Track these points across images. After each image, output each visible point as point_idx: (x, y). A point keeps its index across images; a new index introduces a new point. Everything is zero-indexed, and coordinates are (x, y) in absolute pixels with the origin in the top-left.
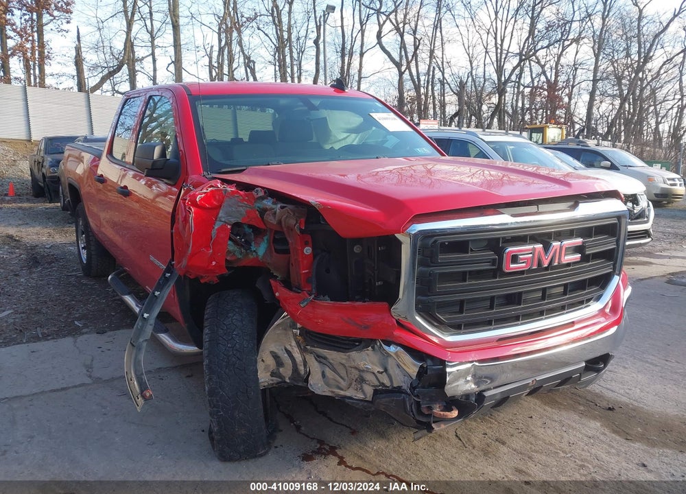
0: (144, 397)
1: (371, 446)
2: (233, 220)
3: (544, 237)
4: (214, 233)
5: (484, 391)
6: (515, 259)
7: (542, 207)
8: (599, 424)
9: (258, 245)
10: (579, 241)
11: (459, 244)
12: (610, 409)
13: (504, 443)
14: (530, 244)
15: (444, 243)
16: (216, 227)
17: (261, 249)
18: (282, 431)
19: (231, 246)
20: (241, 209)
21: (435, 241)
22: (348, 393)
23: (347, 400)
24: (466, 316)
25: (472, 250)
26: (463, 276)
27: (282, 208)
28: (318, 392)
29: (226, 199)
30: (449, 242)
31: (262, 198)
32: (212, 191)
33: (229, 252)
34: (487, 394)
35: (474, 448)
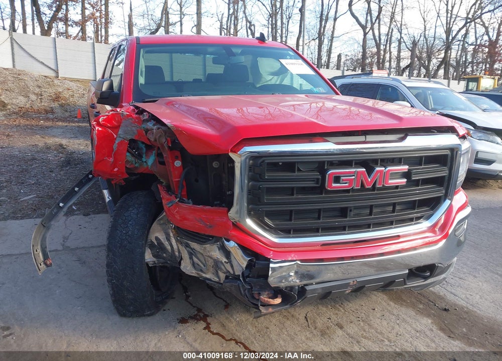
0: (45, 264)
1: (235, 317)
2: (129, 137)
3: (369, 163)
4: (115, 146)
5: (307, 285)
6: (337, 179)
7: (370, 138)
8: (430, 321)
9: (148, 156)
10: (405, 168)
11: (289, 164)
12: (445, 310)
13: (341, 327)
14: (355, 168)
15: (278, 163)
16: (117, 142)
17: (150, 160)
18: (174, 298)
19: (129, 157)
20: (134, 128)
21: (263, 161)
22: (208, 276)
23: (207, 281)
24: (295, 223)
25: (299, 170)
26: (291, 191)
27: (158, 129)
28: (187, 272)
29: (123, 121)
30: (283, 163)
31: (147, 121)
32: (112, 114)
33: (128, 162)
34: (308, 288)
35: (315, 329)
